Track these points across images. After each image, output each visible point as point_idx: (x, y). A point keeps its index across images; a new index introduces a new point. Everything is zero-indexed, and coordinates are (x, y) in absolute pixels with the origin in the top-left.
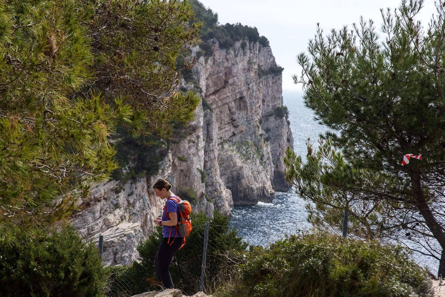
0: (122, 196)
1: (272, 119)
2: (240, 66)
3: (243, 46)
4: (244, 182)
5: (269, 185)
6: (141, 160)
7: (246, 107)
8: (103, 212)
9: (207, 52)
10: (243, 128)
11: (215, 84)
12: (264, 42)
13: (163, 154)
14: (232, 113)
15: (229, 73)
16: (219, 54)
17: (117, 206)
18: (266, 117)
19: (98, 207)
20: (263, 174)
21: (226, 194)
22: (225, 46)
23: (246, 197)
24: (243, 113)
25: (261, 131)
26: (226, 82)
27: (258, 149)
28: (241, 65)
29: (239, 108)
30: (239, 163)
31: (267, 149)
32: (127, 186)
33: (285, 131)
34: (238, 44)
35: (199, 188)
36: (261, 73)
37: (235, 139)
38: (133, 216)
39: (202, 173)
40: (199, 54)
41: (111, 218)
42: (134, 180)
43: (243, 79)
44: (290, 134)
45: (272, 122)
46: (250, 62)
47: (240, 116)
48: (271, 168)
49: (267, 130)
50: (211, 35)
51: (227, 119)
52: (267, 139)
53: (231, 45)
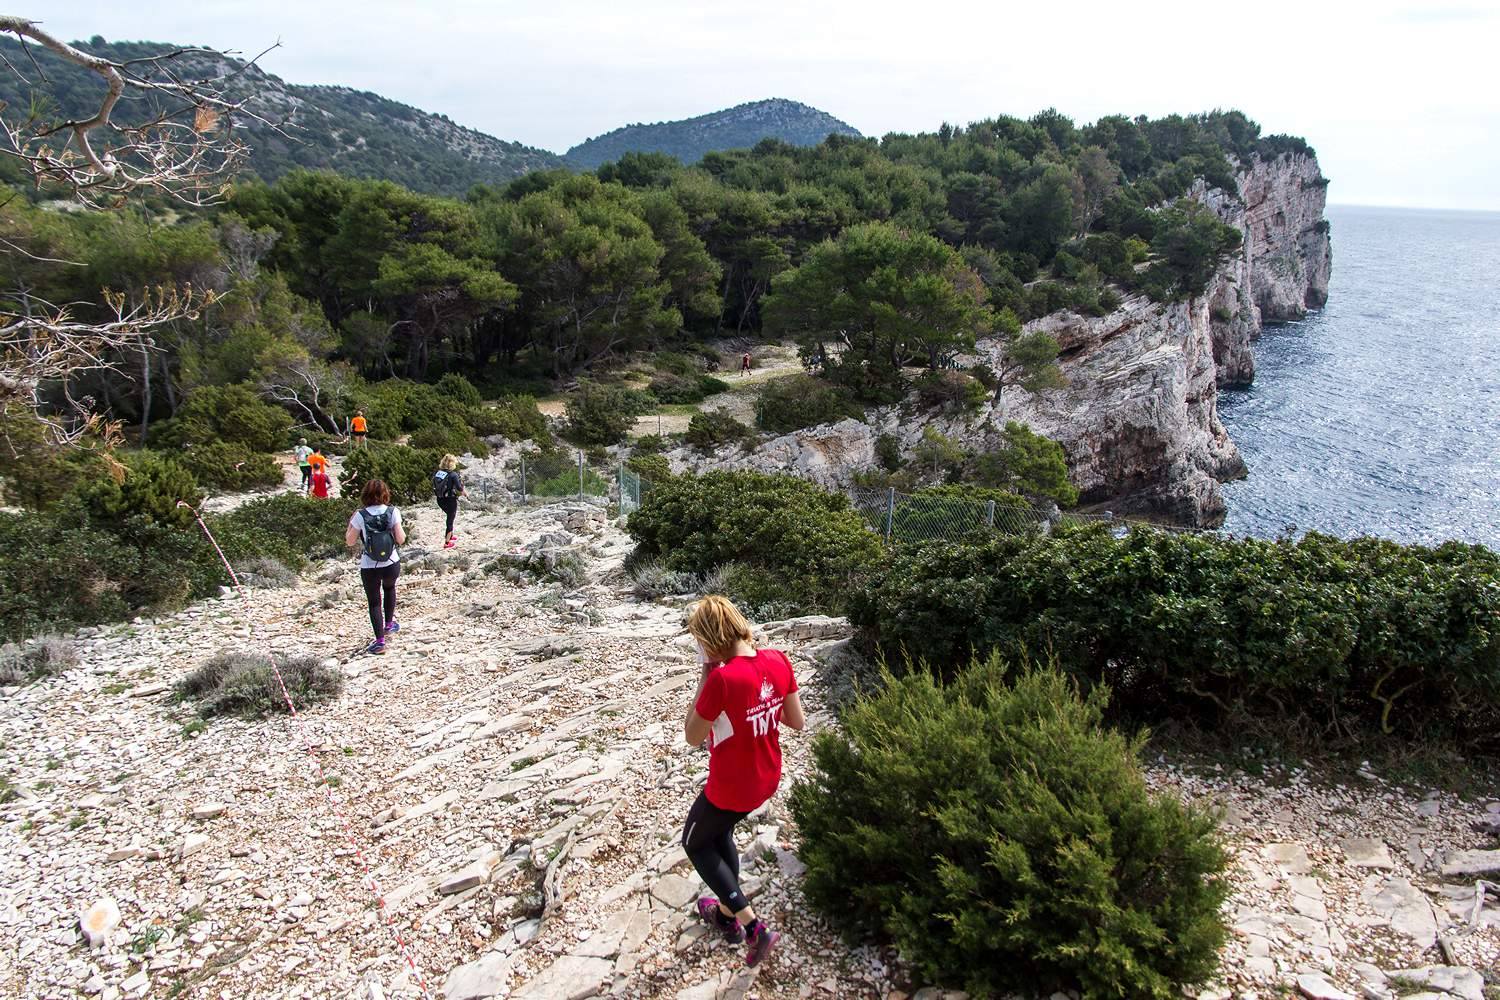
0: (1164, 319)
1: (1311, 234)
2: (1282, 180)
3: (1287, 159)
4: (1275, 300)
5: (1301, 303)
6: (1185, 280)
7: (1283, 223)
8: (1144, 334)
9: (1248, 165)
10: (1279, 244)
11: (1252, 199)
12: (1310, 153)
13: (1210, 275)
14: (1267, 229)
15: (1268, 187)
16: (1259, 168)
17: (1158, 329)
18: (1304, 232)
19: (1138, 329)
20: (1296, 292)
21: (1256, 312)
22: (1267, 159)
23: (1275, 315)
24: (1280, 229)
25: (1298, 248)
26: (1265, 197)
27: (1293, 266)
28: (1283, 177)
29: (1276, 224)
30: (1271, 280)
31: (1302, 266)
32: (1169, 309)
33: (1323, 247)
34: (1281, 157)
35: (1233, 307)
36: (1304, 186)
37: (1268, 256)
38: (1172, 339)
39: (1238, 292)
40: (1239, 170)
41: (1152, 341)
42: (1177, 302)
43: (1284, 193)
44: (1329, 249)
45: (1311, 237)
46: (1293, 176)
47: (1276, 232)
48: (1305, 285)
49: (1304, 246)
50: (1252, 149)
51: (1261, 236)
52: (1303, 256)
53: (1275, 158)
